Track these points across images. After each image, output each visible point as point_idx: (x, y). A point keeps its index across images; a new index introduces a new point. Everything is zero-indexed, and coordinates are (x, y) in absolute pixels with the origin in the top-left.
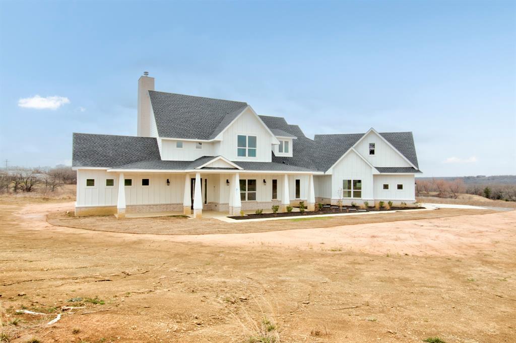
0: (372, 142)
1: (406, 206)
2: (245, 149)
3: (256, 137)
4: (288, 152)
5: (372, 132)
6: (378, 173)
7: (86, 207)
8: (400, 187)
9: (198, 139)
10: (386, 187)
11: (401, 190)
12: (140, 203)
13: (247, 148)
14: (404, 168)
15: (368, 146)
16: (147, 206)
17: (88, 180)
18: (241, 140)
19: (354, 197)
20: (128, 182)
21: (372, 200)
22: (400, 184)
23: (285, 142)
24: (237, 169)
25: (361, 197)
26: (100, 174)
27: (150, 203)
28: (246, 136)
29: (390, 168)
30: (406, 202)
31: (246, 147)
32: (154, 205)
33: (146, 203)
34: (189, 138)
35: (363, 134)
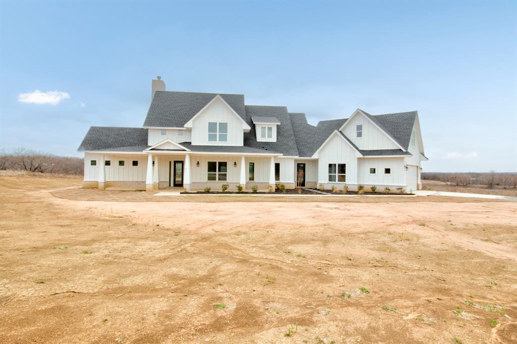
0: (359, 124)
1: (390, 192)
2: (216, 135)
3: (227, 124)
4: (271, 137)
5: (359, 113)
6: (361, 156)
7: (90, 181)
8: (388, 171)
9: (177, 127)
10: (373, 171)
11: (388, 174)
12: (131, 180)
13: (218, 133)
14: (391, 150)
15: (355, 128)
16: (136, 182)
17: (92, 161)
18: (212, 127)
19: (339, 181)
20: (121, 163)
21: (356, 185)
22: (388, 168)
23: (268, 128)
24: (185, 150)
25: (345, 181)
26: (101, 156)
27: (139, 180)
28: (216, 123)
29: (376, 151)
30: (390, 188)
31: (216, 132)
32: (141, 182)
33: (136, 180)
34: (169, 127)
35: (347, 120)
